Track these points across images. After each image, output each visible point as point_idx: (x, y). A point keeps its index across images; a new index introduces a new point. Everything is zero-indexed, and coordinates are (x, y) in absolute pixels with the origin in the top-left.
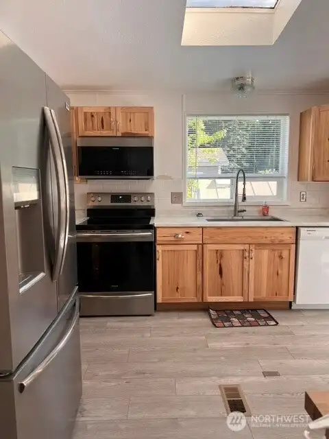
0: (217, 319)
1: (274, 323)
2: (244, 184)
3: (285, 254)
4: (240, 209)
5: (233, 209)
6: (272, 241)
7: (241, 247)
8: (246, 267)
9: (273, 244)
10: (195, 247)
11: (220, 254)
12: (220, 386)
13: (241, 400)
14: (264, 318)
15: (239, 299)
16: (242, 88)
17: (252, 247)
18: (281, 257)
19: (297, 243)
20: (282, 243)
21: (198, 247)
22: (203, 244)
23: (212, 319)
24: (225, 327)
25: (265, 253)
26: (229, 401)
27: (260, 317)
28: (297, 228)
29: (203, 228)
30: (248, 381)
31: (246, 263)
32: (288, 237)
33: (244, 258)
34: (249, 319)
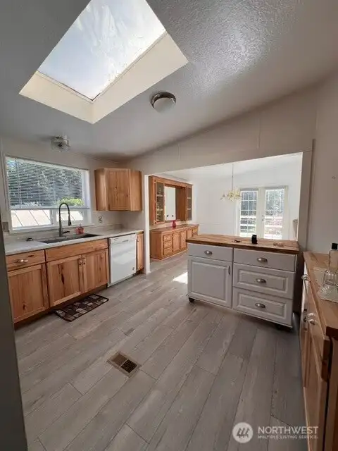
0: (65, 315)
1: (106, 300)
2: (69, 213)
3: (103, 256)
4: (64, 231)
5: (58, 231)
6: (96, 249)
7: (77, 258)
8: (81, 270)
9: (96, 250)
10: (39, 267)
11: (61, 267)
12: (108, 361)
13: (128, 360)
14: (97, 299)
15: (78, 294)
16: (60, 145)
17: (84, 256)
18: (101, 258)
19: (109, 248)
20: (101, 250)
21: (42, 267)
22: (46, 263)
23: (62, 318)
24: (76, 318)
25: (92, 258)
26: (122, 367)
27: (95, 300)
28: (108, 239)
29: (44, 249)
30: (122, 345)
31: (80, 267)
32: (104, 245)
33: (79, 264)
34: (89, 304)
